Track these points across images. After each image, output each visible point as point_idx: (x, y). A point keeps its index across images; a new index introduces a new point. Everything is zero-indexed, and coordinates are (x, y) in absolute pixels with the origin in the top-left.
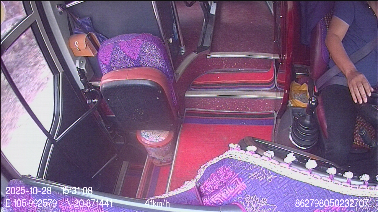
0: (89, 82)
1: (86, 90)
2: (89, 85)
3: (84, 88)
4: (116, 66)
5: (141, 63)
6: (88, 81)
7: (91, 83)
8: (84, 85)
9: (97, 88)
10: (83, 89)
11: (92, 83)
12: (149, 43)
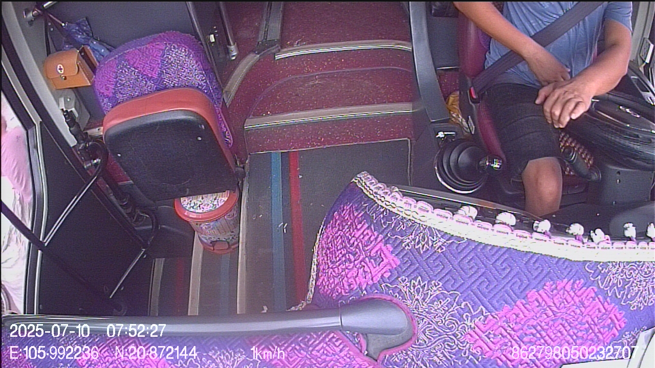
0: (84, 130)
1: (80, 146)
2: (84, 137)
3: (76, 142)
4: (125, 95)
5: (165, 83)
6: (82, 130)
7: (87, 133)
8: (75, 137)
9: (97, 138)
10: (76, 144)
11: (88, 131)
12: (176, 47)
